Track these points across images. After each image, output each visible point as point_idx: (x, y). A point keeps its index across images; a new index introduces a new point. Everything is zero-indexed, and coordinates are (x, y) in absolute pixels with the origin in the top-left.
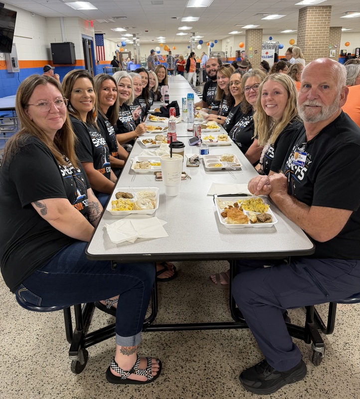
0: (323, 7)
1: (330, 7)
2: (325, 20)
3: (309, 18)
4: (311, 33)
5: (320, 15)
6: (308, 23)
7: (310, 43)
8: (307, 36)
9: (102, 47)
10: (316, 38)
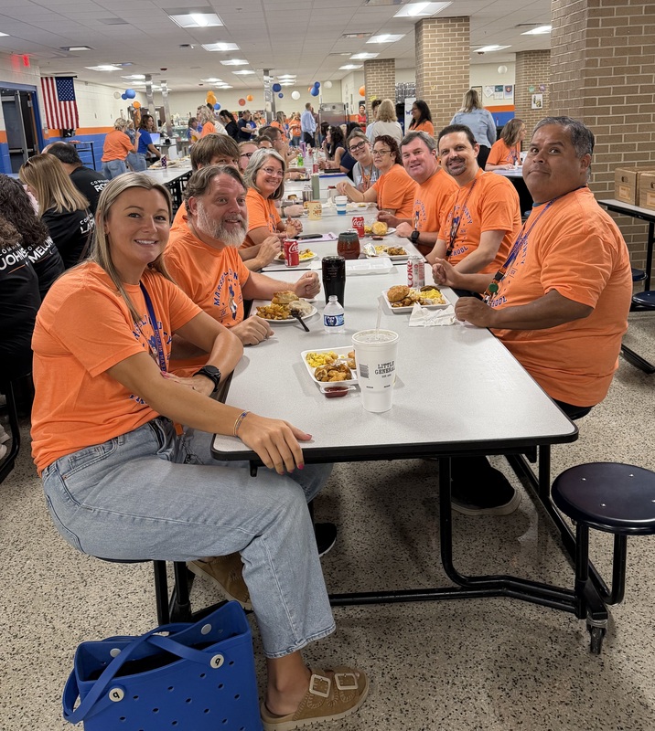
0: (453, 19)
1: (467, 18)
2: (459, 44)
3: (427, 41)
4: (434, 69)
5: (449, 35)
6: (428, 51)
7: (433, 89)
8: (427, 74)
9: (72, 102)
10: (444, 78)
